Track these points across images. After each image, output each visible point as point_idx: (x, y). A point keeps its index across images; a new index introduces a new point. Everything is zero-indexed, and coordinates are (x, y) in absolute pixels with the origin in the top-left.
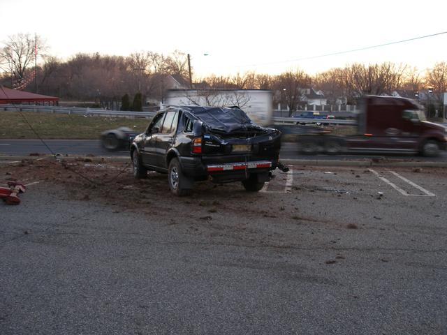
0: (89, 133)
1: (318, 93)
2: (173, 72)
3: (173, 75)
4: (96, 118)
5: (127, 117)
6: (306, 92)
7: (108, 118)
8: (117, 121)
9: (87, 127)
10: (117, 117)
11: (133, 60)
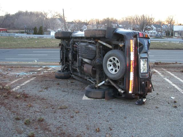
0: (15, 45)
1: (120, 26)
2: (59, 17)
3: (59, 19)
4: (20, 38)
5: (34, 37)
6: (115, 25)
7: (25, 38)
8: (29, 39)
9: (14, 42)
10: (30, 38)
11: (42, 13)
